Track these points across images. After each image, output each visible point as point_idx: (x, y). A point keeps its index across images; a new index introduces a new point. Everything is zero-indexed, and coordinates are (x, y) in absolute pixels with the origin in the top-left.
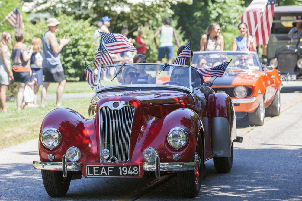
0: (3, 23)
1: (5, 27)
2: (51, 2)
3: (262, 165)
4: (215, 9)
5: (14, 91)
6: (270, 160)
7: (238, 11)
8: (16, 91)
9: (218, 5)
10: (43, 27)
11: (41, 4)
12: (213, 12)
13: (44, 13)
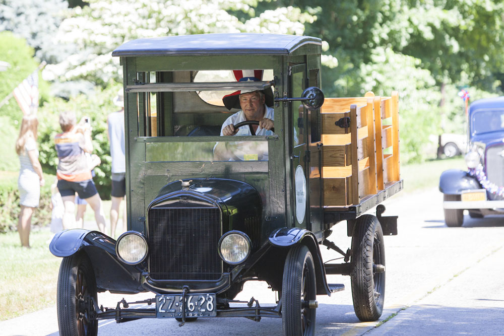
0: (9, 100)
1: (12, 106)
2: (96, 65)
3: (483, 332)
4: (368, 74)
5: (41, 215)
6: (495, 324)
7: (408, 77)
8: (43, 215)
9: (375, 66)
10: (82, 106)
11: (75, 67)
12: (368, 79)
13: (77, 82)
